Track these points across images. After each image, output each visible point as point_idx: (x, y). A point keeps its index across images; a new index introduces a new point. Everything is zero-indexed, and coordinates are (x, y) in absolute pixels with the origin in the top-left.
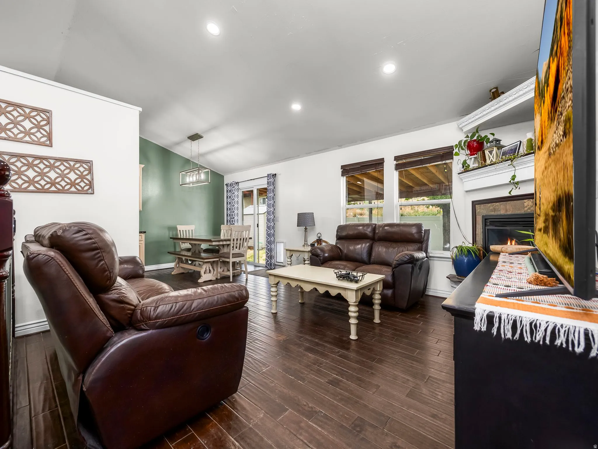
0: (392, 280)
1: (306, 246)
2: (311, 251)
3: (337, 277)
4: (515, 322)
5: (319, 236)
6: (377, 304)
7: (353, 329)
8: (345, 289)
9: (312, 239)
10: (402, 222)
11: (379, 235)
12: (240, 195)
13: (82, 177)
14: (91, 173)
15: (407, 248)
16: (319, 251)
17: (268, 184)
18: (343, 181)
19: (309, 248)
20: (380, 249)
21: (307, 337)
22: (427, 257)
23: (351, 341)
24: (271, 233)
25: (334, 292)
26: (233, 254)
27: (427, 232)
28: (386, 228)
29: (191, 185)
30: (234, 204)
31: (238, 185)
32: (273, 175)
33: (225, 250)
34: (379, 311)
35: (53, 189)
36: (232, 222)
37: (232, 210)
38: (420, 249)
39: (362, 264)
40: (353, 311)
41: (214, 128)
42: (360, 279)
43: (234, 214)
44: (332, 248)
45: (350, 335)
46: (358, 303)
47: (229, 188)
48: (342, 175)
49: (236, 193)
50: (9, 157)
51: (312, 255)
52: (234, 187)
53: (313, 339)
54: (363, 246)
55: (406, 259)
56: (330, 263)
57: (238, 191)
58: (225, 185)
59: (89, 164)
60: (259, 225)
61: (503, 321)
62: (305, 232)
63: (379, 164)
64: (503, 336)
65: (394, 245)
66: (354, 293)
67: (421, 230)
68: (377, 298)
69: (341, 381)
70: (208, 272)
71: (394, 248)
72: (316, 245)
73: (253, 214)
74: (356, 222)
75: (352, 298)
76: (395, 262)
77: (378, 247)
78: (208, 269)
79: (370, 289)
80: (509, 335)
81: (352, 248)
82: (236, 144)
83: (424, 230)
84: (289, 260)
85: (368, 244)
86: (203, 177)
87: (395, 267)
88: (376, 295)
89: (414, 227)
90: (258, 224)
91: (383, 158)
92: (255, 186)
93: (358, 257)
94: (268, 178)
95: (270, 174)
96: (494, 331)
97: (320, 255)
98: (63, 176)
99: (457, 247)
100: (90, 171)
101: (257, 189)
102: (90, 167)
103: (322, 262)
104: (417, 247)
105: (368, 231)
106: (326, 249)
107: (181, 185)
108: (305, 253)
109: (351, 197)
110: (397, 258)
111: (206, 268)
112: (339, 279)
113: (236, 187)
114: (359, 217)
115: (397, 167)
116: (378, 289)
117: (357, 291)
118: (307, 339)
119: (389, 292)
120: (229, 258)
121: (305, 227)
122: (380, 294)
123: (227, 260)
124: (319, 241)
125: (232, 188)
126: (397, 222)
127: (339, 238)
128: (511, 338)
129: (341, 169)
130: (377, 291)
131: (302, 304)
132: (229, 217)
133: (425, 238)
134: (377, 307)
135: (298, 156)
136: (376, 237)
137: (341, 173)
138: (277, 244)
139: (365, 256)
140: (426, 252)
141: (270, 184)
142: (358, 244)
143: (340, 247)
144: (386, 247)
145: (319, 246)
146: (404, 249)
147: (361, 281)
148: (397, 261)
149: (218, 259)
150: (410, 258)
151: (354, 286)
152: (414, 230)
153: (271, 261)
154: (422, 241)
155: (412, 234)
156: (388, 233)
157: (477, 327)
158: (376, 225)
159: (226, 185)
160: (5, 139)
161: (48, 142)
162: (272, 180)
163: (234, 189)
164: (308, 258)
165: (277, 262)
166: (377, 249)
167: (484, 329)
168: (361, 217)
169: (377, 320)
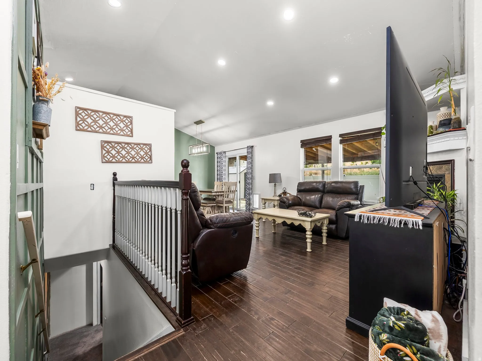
0: (336, 218)
1: (275, 196)
2: (279, 200)
3: (299, 214)
4: (368, 217)
5: (284, 190)
6: (325, 232)
7: (309, 246)
8: (304, 221)
9: (279, 191)
10: (344, 180)
11: (327, 189)
12: (227, 160)
13: (146, 153)
14: (151, 151)
15: (347, 198)
16: (285, 199)
17: (247, 152)
18: (302, 151)
19: (278, 198)
20: (328, 199)
21: (280, 249)
22: (361, 204)
23: (308, 253)
24: (250, 188)
25: (297, 223)
26: (225, 201)
27: (362, 187)
28: (333, 184)
29: (196, 155)
30: (222, 167)
31: (225, 154)
32: (251, 147)
33: (220, 198)
34: (326, 237)
35: (133, 161)
36: (221, 180)
37: (221, 171)
38: (357, 199)
39: (315, 209)
40: (309, 234)
41: (213, 116)
42: (313, 216)
43: (222, 174)
44: (294, 197)
45: (307, 249)
46: (311, 230)
47: (219, 156)
48: (301, 147)
49: (224, 159)
50: (114, 144)
51: (281, 202)
52: (223, 155)
53: (284, 250)
54: (316, 197)
55: (345, 205)
56: (293, 207)
57: (225, 158)
58: (215, 153)
59: (150, 146)
60: (241, 182)
61: (364, 217)
62: (275, 187)
63: (328, 139)
64: (364, 222)
65: (338, 196)
66: (310, 223)
67: (358, 186)
68: (325, 229)
69: (302, 268)
70: (209, 213)
71: (338, 198)
72: (282, 196)
73: (236, 173)
74: (312, 180)
75: (308, 226)
76: (337, 206)
77: (327, 197)
78: (209, 210)
79: (320, 222)
80: (366, 222)
81: (308, 198)
82: (227, 126)
83: (359, 186)
84: (264, 206)
85: (319, 195)
86: (205, 149)
87: (338, 210)
88: (324, 227)
89: (353, 184)
90: (239, 181)
91: (331, 136)
92: (237, 154)
93: (313, 204)
94: (248, 149)
95: (249, 146)
96: (362, 221)
97: (286, 202)
98: (138, 153)
99: (382, 198)
100: (150, 150)
101: (239, 156)
102: (150, 147)
103: (287, 207)
104: (354, 197)
105: (320, 186)
106: (290, 198)
107: (189, 155)
108: (275, 201)
109: (308, 162)
110: (339, 204)
111: (208, 210)
112: (300, 215)
113: (224, 155)
114: (314, 175)
115: (341, 142)
116: (326, 223)
117: (311, 222)
118: (280, 250)
119: (333, 227)
120: (223, 204)
121: (274, 183)
122: (327, 226)
123: (222, 205)
124: (285, 193)
125: (221, 156)
126: (341, 180)
127: (299, 191)
128: (367, 223)
129: (301, 143)
130: (324, 224)
131: (274, 233)
132: (219, 176)
133: (361, 191)
134: (324, 235)
135: (269, 134)
136: (326, 191)
137: (300, 146)
138: (254, 195)
139: (317, 204)
140: (361, 201)
141: (249, 153)
142: (313, 195)
143: (300, 197)
144: (332, 197)
145: (284, 196)
146: (345, 198)
147: (314, 216)
148: (339, 206)
149: (215, 204)
150: (348, 204)
151: (309, 219)
152: (352, 186)
153: (250, 207)
154: (358, 193)
155: (351, 189)
156: (334, 187)
157: (356, 220)
158: (325, 182)
159: (217, 153)
160: (113, 134)
161: (131, 135)
162: (250, 150)
163: (223, 156)
164: (277, 205)
165: (253, 208)
166: (326, 199)
167: (358, 220)
168: (316, 175)
169: (324, 243)
